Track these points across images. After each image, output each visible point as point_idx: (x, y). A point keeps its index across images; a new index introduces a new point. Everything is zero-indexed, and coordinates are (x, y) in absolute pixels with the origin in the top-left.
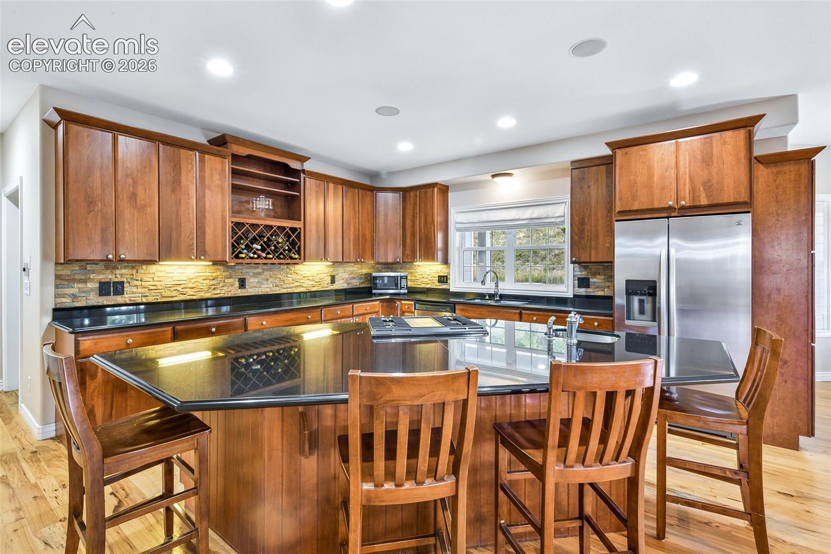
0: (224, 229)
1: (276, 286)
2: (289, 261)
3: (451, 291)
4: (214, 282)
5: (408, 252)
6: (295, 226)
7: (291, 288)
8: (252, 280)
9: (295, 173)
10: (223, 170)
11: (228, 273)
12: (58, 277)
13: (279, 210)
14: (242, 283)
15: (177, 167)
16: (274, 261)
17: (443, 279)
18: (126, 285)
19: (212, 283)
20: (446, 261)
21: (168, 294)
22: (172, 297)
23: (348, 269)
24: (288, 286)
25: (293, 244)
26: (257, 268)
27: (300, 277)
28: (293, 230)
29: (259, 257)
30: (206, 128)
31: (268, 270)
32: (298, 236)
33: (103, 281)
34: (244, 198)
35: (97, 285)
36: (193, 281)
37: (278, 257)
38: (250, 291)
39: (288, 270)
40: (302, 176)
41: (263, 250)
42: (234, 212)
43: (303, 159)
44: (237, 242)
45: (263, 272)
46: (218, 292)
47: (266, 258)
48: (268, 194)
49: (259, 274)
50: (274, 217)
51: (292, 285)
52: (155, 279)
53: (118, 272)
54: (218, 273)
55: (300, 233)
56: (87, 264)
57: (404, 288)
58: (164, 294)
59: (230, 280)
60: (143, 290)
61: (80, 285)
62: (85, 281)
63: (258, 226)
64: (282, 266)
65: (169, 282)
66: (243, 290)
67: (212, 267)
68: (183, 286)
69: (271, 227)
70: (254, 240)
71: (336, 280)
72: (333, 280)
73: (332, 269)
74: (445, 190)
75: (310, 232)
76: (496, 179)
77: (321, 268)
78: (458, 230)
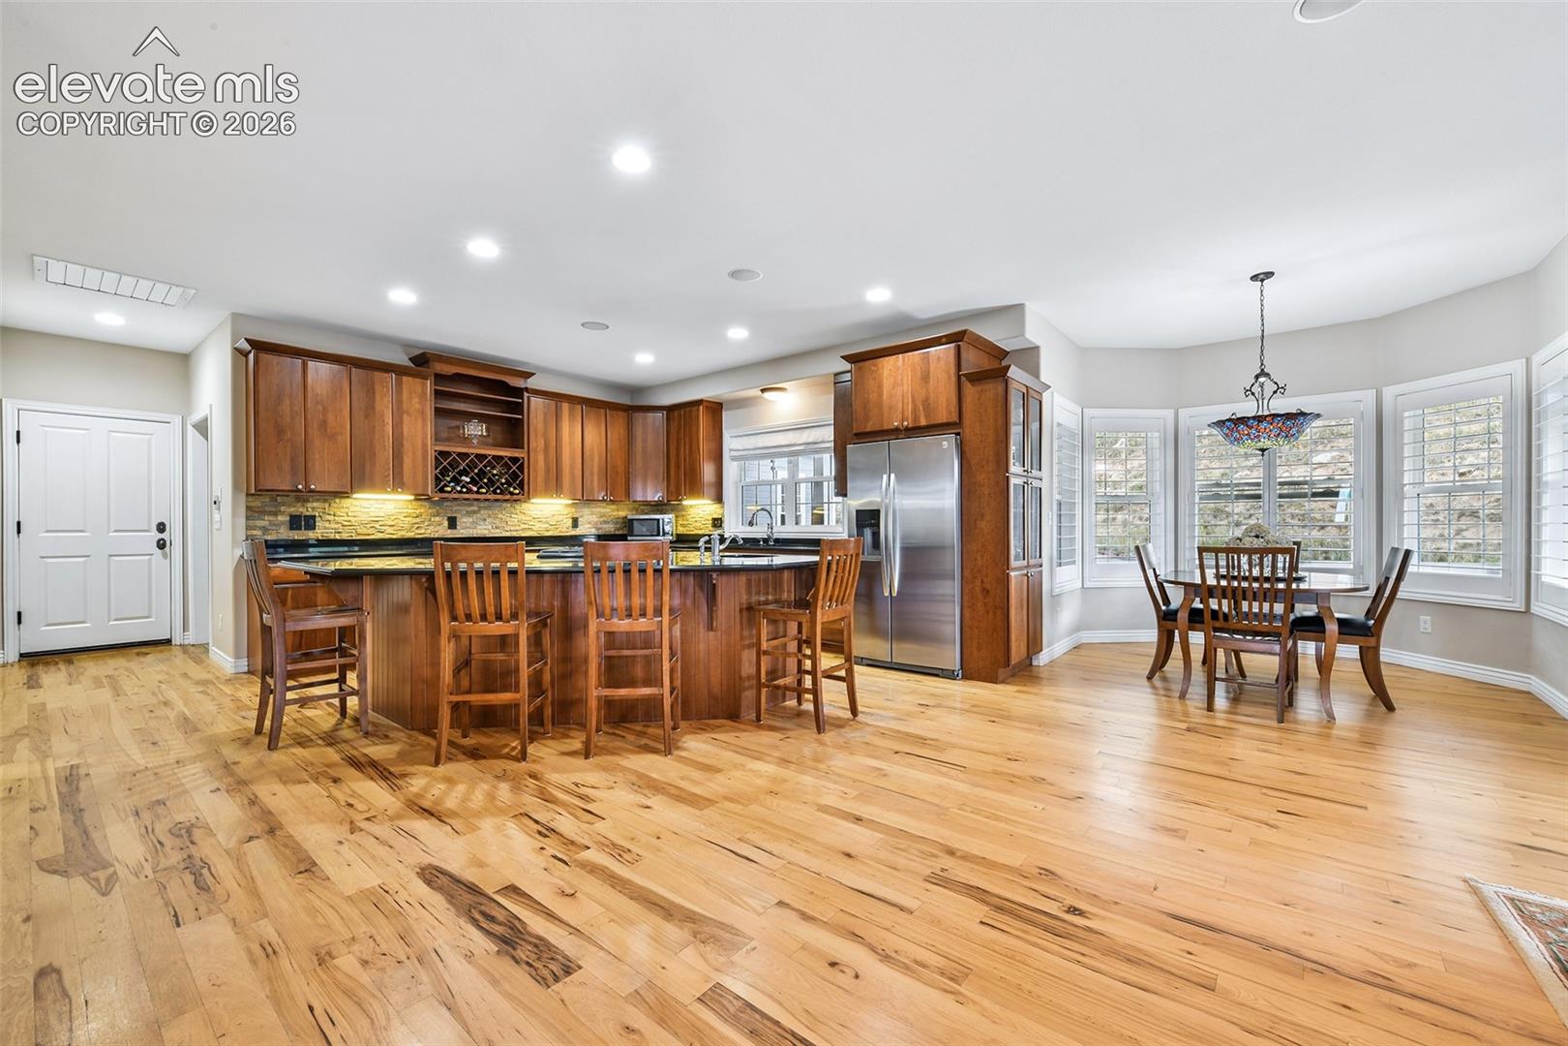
0: (425, 459)
1: (497, 528)
2: (508, 497)
3: (726, 536)
4: (418, 520)
5: (672, 488)
6: (516, 455)
7: (517, 530)
8: (464, 520)
9: (518, 392)
10: (424, 393)
11: (434, 510)
12: (248, 508)
13: (500, 437)
14: (453, 523)
15: (370, 392)
16: (488, 496)
17: (717, 523)
18: (317, 519)
19: (414, 521)
20: (719, 499)
21: (365, 531)
22: (369, 535)
23: (595, 510)
24: (512, 528)
25: (515, 476)
26: (472, 505)
27: (530, 518)
28: (515, 460)
29: (470, 491)
30: (406, 345)
31: (485, 508)
32: (521, 468)
33: (294, 514)
34: (455, 423)
35: (288, 518)
36: (393, 518)
37: (494, 492)
38: (462, 532)
39: (512, 509)
40: (526, 395)
41: (473, 482)
42: (437, 439)
43: (528, 375)
44: (444, 472)
45: (479, 510)
46: (423, 531)
47: (478, 492)
48: (482, 418)
49: (475, 512)
50: (494, 446)
51: (518, 528)
52: (350, 514)
53: (309, 505)
54: (422, 510)
55: (523, 463)
56: (278, 495)
57: (668, 534)
58: (359, 531)
59: (437, 519)
60: (336, 526)
61: (271, 518)
62: (275, 514)
63: (467, 455)
64: (504, 505)
65: (364, 518)
66: (454, 531)
67: (414, 503)
68: (381, 523)
69: (484, 456)
70: (464, 472)
71: (580, 523)
72: (575, 523)
73: (574, 510)
74: (716, 409)
75: (537, 462)
76: (767, 395)
77: (558, 508)
78: (734, 459)
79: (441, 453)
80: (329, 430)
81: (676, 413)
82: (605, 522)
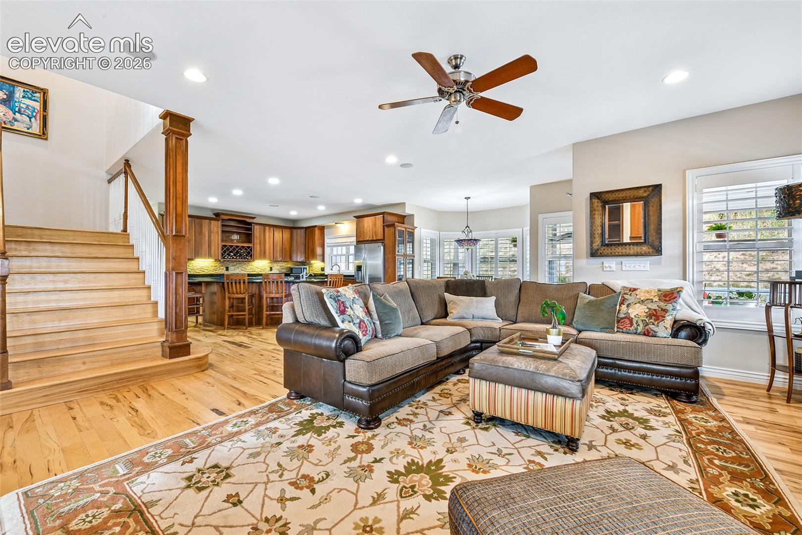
0: (218, 248)
1: (243, 271)
2: (246, 260)
3: (325, 274)
4: (216, 268)
5: (307, 257)
6: (249, 245)
8: (231, 268)
9: (250, 224)
10: (218, 226)
11: (221, 265)
13: (244, 239)
14: (227, 269)
15: (201, 226)
16: (240, 260)
17: (323, 269)
19: (214, 268)
20: (323, 261)
21: (198, 271)
22: (199, 273)
24: (248, 271)
25: (249, 253)
26: (234, 262)
27: (254, 267)
28: (249, 247)
29: (233, 258)
30: (212, 210)
31: (239, 264)
32: (251, 250)
34: (228, 235)
36: (206, 267)
37: (242, 258)
38: (230, 272)
39: (247, 264)
40: (253, 225)
41: (235, 255)
42: (222, 241)
43: (254, 218)
44: (225, 252)
46: (217, 272)
47: (236, 259)
48: (238, 233)
49: (235, 265)
50: (242, 242)
51: (250, 271)
52: (193, 266)
54: (217, 264)
55: (252, 249)
58: (196, 271)
59: (222, 267)
63: (232, 246)
64: (245, 262)
65: (198, 267)
66: (228, 272)
67: (214, 262)
68: (203, 269)
69: (238, 246)
70: (231, 252)
71: (273, 269)
72: (271, 269)
73: (271, 265)
74: (322, 228)
75: (257, 247)
76: (337, 225)
77: (265, 264)
78: (328, 246)
79: (224, 246)
81: (308, 230)
82: (282, 269)
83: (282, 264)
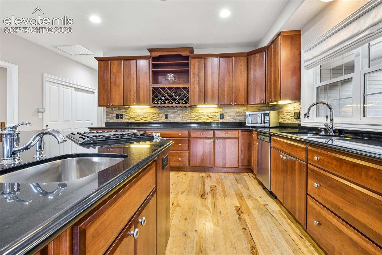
0: (148, 91)
1: (185, 118)
3: (301, 125)
4: (154, 115)
5: (268, 95)
7: (193, 120)
8: (171, 115)
11: (160, 112)
12: (107, 112)
14: (167, 116)
17: (298, 116)
18: (124, 115)
19: (153, 115)
21: (137, 119)
22: (138, 121)
23: (235, 110)
24: (191, 119)
26: (174, 109)
27: (199, 114)
28: (184, 88)
31: (180, 110)
32: (188, 92)
33: (117, 114)
35: (116, 115)
36: (146, 114)
38: (170, 120)
39: (191, 111)
45: (177, 111)
46: (156, 120)
49: (175, 112)
51: (194, 118)
52: (133, 113)
53: (121, 110)
54: (156, 112)
55: (188, 90)
56: (114, 108)
57: (267, 122)
58: (136, 119)
59: (161, 115)
60: (129, 118)
61: (112, 115)
62: (113, 114)
65: (137, 115)
66: (167, 120)
67: (151, 109)
68: (142, 116)
71: (224, 117)
72: (222, 116)
73: (221, 110)
77: (213, 109)
79: (155, 88)
80: (117, 84)
82: (239, 116)
83: (238, 110)
